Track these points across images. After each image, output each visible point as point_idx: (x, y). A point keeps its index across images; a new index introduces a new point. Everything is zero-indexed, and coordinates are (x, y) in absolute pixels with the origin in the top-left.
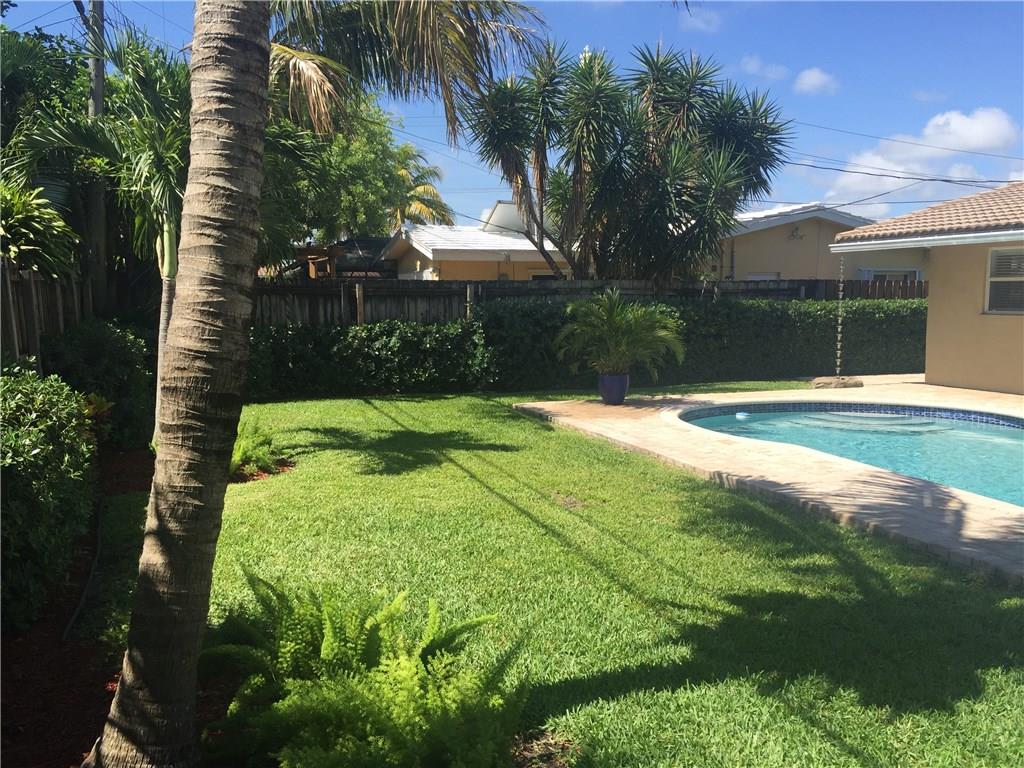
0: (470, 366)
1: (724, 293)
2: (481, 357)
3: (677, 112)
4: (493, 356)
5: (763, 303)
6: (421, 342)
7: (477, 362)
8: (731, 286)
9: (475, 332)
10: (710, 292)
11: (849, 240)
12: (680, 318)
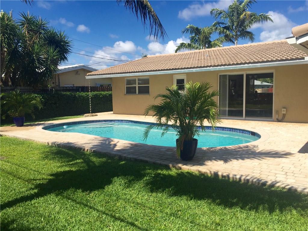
1: (56, 91)
3: (36, 34)
5: (68, 93)
8: (58, 88)
10: (52, 90)
11: (90, 75)
12: (42, 98)
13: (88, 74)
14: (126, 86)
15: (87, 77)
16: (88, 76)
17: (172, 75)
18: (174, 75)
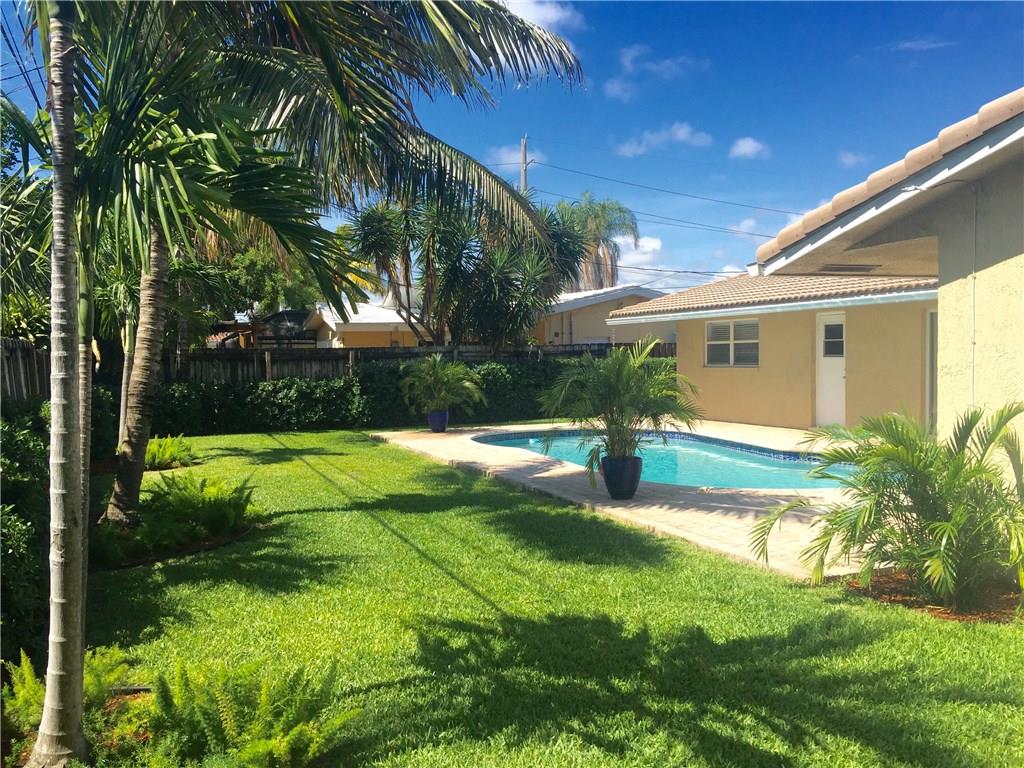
0: (350, 410)
1: (546, 354)
2: (357, 404)
4: (367, 402)
6: (313, 392)
7: (355, 406)
8: (551, 349)
9: (354, 385)
10: (535, 354)
12: (507, 373)
13: (611, 314)
14: (707, 343)
15: (610, 322)
16: (612, 317)
17: (812, 313)
18: (818, 315)
